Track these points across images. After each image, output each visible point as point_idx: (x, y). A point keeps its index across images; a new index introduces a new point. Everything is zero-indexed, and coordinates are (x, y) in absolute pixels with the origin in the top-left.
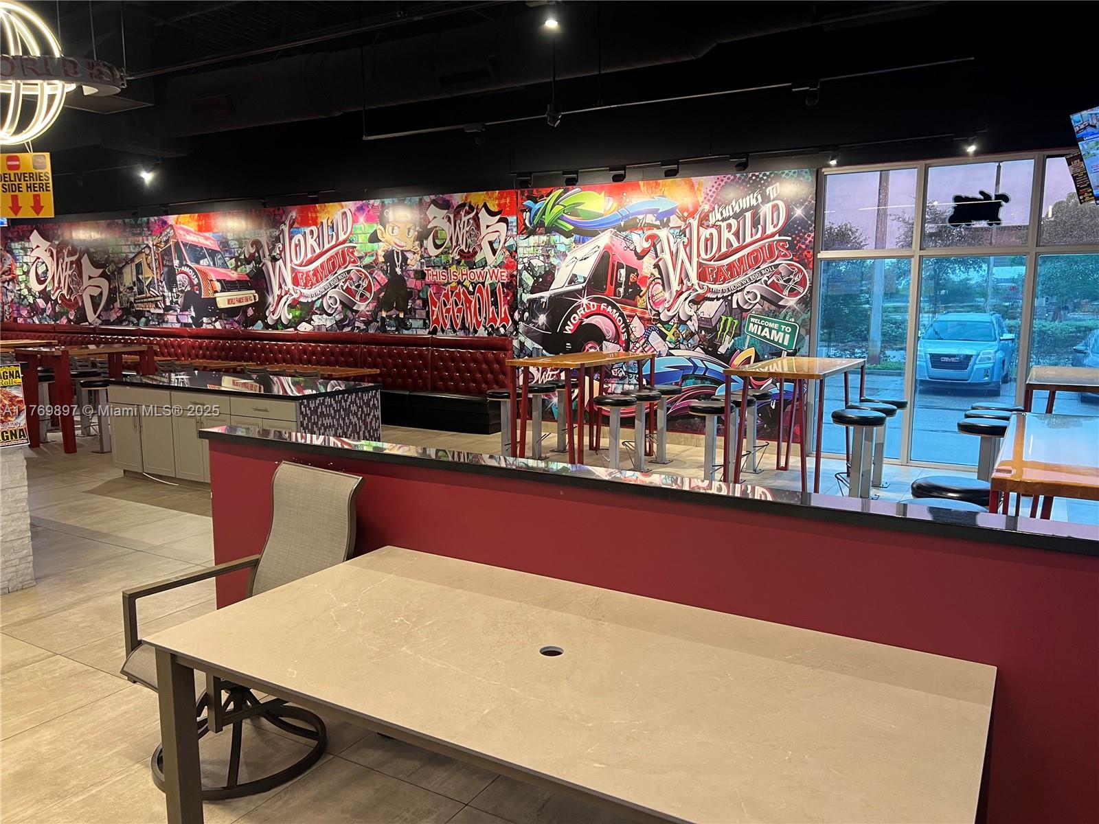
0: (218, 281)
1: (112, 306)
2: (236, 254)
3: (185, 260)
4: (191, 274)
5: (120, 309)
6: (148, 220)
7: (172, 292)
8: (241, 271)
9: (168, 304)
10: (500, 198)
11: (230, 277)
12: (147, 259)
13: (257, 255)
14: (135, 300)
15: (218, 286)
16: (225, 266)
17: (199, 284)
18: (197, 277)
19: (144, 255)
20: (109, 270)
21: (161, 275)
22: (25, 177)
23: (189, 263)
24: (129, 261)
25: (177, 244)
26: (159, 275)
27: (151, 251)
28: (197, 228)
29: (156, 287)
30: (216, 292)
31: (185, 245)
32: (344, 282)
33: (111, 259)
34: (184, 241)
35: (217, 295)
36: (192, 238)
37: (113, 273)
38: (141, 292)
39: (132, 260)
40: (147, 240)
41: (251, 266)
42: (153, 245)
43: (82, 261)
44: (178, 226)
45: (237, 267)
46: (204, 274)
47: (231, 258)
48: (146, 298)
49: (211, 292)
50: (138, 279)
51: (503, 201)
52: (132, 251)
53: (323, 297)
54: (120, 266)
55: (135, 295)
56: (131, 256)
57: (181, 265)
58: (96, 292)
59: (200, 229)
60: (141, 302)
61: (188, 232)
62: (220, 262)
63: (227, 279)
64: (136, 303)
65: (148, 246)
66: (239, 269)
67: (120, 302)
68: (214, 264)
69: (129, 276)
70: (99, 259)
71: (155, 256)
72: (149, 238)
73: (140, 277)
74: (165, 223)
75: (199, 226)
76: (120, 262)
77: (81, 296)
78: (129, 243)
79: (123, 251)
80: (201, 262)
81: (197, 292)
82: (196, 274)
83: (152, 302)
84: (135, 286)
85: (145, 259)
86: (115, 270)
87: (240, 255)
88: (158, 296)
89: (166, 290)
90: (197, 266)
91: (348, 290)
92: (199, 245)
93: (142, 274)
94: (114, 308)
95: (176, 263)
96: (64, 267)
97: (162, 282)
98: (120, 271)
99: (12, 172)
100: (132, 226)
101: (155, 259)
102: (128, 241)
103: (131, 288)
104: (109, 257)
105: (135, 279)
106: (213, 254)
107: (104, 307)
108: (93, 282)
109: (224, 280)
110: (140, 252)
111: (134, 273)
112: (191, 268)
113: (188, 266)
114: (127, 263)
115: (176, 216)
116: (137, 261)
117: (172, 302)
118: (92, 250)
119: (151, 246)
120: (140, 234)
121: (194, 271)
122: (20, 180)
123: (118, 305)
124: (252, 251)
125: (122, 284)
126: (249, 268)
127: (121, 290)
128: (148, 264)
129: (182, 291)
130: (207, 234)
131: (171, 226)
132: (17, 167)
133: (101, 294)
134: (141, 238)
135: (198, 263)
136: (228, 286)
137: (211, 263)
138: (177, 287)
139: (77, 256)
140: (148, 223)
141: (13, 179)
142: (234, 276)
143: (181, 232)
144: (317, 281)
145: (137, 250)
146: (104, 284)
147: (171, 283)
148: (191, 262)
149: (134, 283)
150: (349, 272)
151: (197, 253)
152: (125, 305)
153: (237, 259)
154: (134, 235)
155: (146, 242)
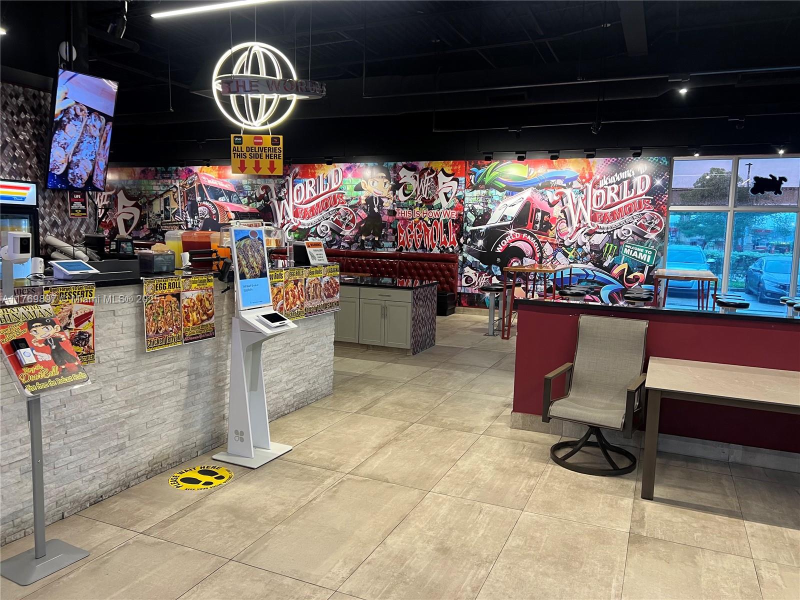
0: (233, 212)
1: (141, 227)
2: (249, 195)
3: (206, 197)
4: (211, 207)
5: (148, 229)
6: (177, 169)
7: (193, 218)
8: (252, 206)
9: (190, 226)
10: (453, 166)
11: (243, 210)
12: (173, 195)
13: (266, 195)
14: (161, 223)
15: (233, 216)
16: (239, 202)
17: (217, 214)
18: (216, 209)
19: (171, 193)
20: (141, 202)
21: (185, 207)
22: (265, 150)
23: (209, 199)
24: (158, 196)
25: (200, 186)
26: (183, 207)
27: (177, 190)
28: (217, 175)
29: (181, 215)
30: (231, 220)
31: (207, 187)
32: (334, 216)
33: (143, 194)
34: (206, 184)
35: (231, 222)
36: (212, 183)
37: (144, 204)
38: (167, 218)
39: (162, 196)
40: (175, 182)
41: (261, 203)
42: (180, 186)
43: (118, 195)
44: (202, 173)
45: (248, 204)
46: (222, 207)
47: (245, 197)
48: (171, 222)
49: (226, 219)
50: (166, 209)
51: (455, 168)
52: (161, 189)
53: (317, 225)
54: (151, 199)
55: (162, 220)
56: (161, 193)
57: (202, 200)
58: (129, 217)
59: (220, 177)
60: (167, 225)
61: (210, 178)
62: (235, 200)
63: (240, 211)
64: (162, 225)
65: (175, 186)
66: (251, 205)
67: (149, 224)
68: (230, 201)
69: (158, 207)
70: (133, 194)
71: (181, 193)
72: (177, 181)
73: (167, 207)
74: (191, 171)
75: (219, 174)
76: (151, 196)
77: (115, 220)
78: (160, 184)
79: (154, 189)
80: (220, 199)
81: (215, 219)
82: (215, 207)
83: (176, 225)
84: (162, 213)
85: (172, 195)
86: (146, 202)
87: (252, 195)
88: (181, 221)
89: (188, 217)
90: (217, 202)
91: (337, 222)
92: (218, 187)
93: (169, 205)
94: (143, 228)
95: (198, 199)
96: (102, 199)
97: (185, 212)
98: (150, 203)
99: (257, 147)
100: (163, 172)
101: (181, 196)
102: (158, 182)
103: (159, 215)
104: (141, 193)
105: (162, 209)
106: (229, 194)
107: (134, 228)
108: (125, 210)
109: (238, 212)
110: (169, 191)
111: (163, 205)
112: (210, 202)
113: (208, 201)
114: (157, 198)
115: (201, 167)
116: (165, 196)
117: (193, 225)
118: (127, 188)
119: (178, 187)
120: (170, 178)
121: (213, 204)
122: (262, 152)
123: (147, 226)
124: (262, 193)
125: (151, 212)
126: (258, 204)
127: (150, 216)
128: (175, 199)
129: (202, 218)
130: (225, 180)
131: (196, 173)
132: (261, 144)
133: (133, 218)
134: (170, 181)
135: (217, 199)
136: (240, 216)
137: (228, 200)
138: (198, 215)
139: (114, 192)
140: (177, 170)
141: (257, 150)
142: (247, 209)
143: (204, 178)
144: (313, 215)
145: (165, 189)
146: (136, 212)
147: (193, 211)
148: (211, 198)
149: (162, 212)
150: (338, 209)
151: (216, 193)
152: (153, 227)
153: (250, 198)
154: (164, 178)
155: (174, 184)
